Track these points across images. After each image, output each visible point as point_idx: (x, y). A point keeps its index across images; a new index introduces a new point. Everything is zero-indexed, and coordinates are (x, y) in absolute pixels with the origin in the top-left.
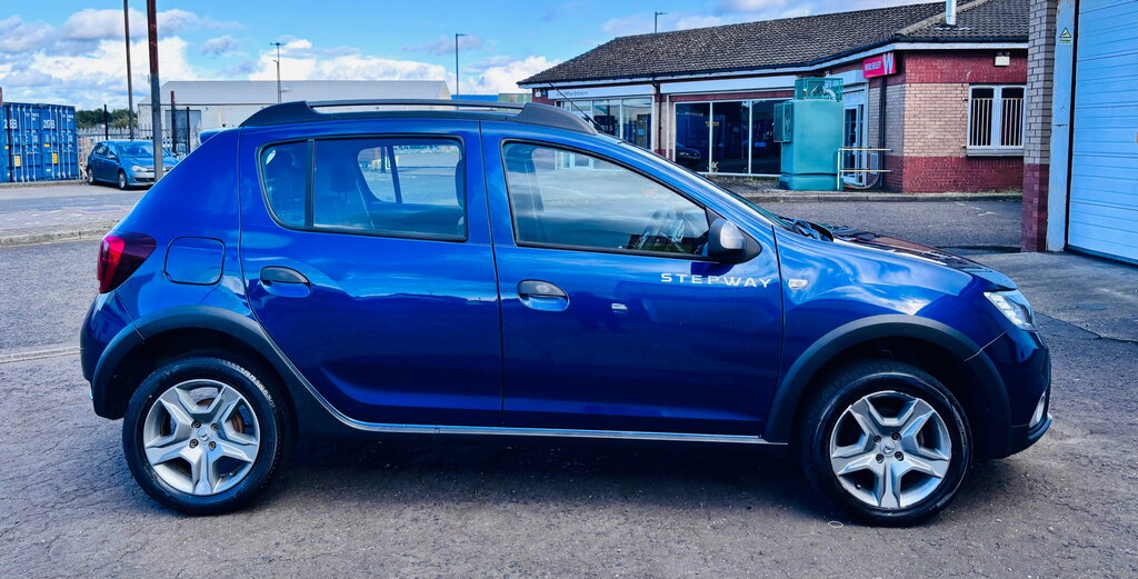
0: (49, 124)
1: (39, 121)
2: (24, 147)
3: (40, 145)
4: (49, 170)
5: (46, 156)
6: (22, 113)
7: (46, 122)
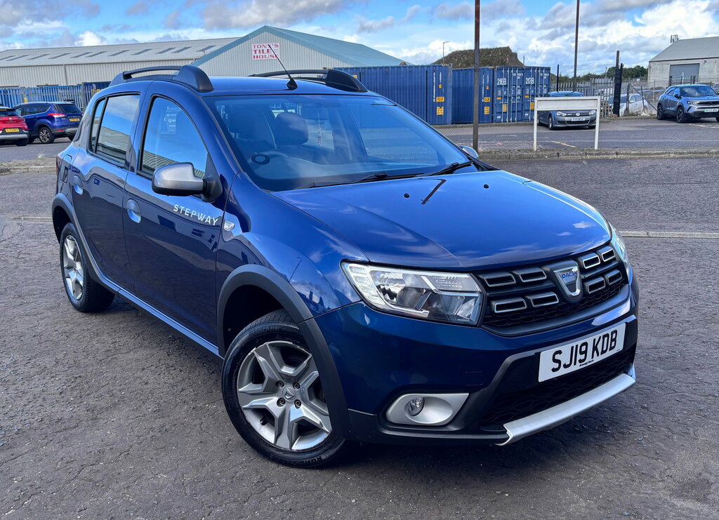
0: (530, 81)
1: (523, 79)
2: (510, 98)
3: (522, 96)
4: (526, 114)
5: (526, 104)
6: (510, 74)
7: (528, 79)
